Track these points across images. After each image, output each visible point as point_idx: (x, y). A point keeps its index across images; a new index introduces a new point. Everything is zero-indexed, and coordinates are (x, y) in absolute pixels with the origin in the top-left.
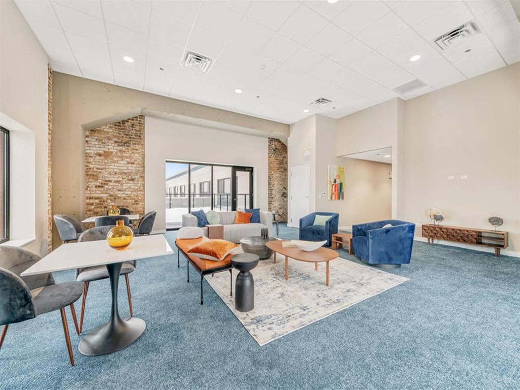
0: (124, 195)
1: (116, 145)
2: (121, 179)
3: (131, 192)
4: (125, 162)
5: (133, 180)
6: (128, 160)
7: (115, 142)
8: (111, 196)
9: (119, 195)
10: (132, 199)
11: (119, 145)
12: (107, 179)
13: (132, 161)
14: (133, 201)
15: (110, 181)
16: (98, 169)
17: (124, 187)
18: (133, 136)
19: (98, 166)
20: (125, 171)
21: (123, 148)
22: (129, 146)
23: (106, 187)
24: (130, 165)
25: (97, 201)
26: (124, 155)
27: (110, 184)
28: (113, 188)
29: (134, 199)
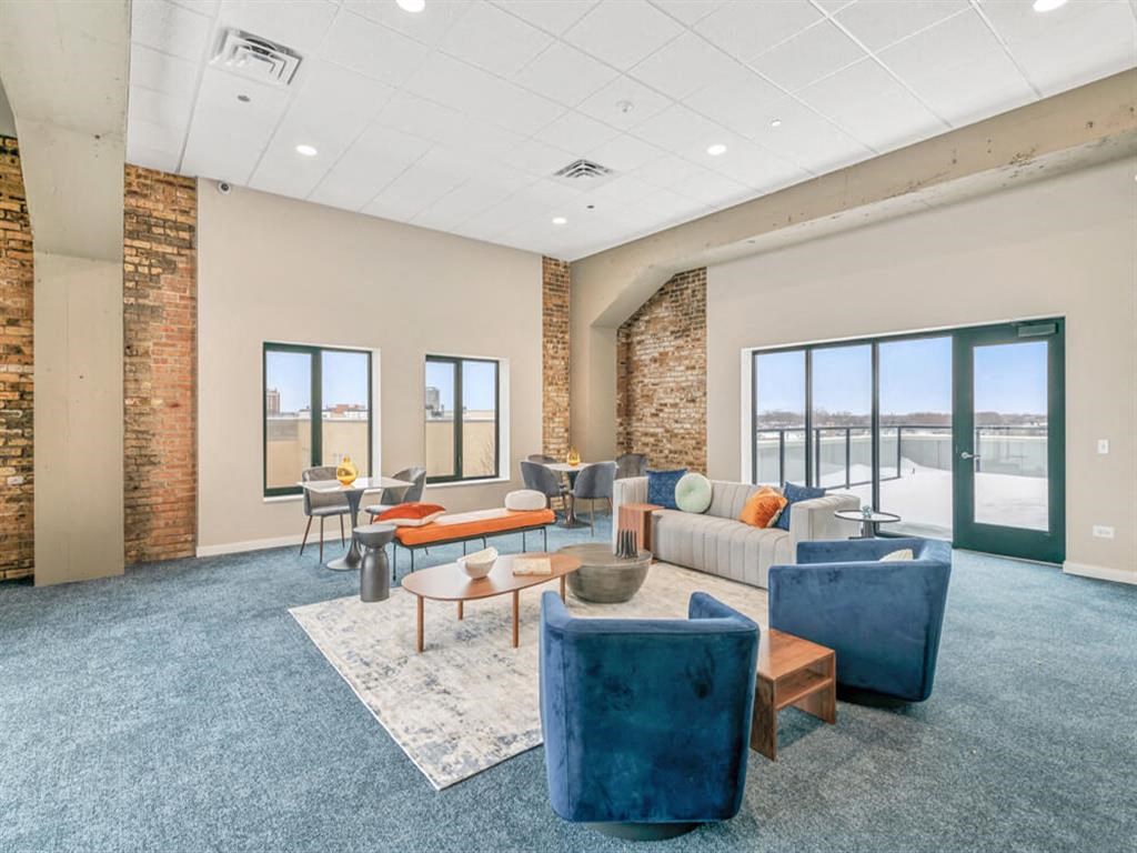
0: (682, 431)
1: (673, 338)
2: (678, 401)
3: (692, 424)
4: (682, 368)
5: (693, 401)
6: (686, 362)
7: (672, 333)
8: (667, 431)
9: (676, 431)
10: (693, 438)
11: (676, 338)
12: (662, 402)
13: (693, 363)
14: (694, 442)
15: (666, 405)
16: (654, 385)
17: (682, 416)
18: (695, 315)
19: (652, 381)
20: (684, 384)
21: (680, 342)
22: (688, 336)
23: (661, 415)
24: (689, 372)
25: (652, 440)
26: (683, 353)
27: (666, 410)
28: (669, 418)
29: (695, 439)
